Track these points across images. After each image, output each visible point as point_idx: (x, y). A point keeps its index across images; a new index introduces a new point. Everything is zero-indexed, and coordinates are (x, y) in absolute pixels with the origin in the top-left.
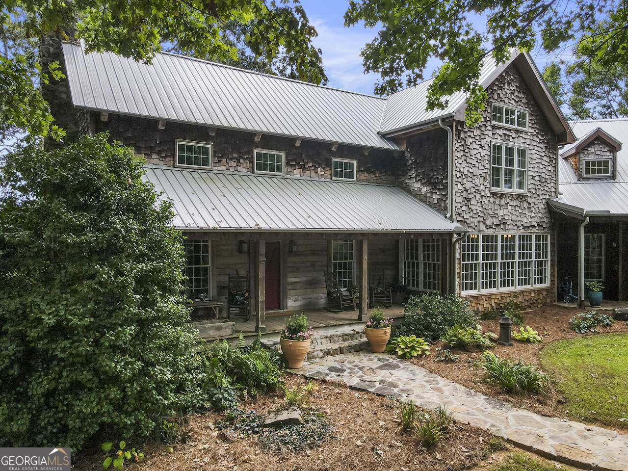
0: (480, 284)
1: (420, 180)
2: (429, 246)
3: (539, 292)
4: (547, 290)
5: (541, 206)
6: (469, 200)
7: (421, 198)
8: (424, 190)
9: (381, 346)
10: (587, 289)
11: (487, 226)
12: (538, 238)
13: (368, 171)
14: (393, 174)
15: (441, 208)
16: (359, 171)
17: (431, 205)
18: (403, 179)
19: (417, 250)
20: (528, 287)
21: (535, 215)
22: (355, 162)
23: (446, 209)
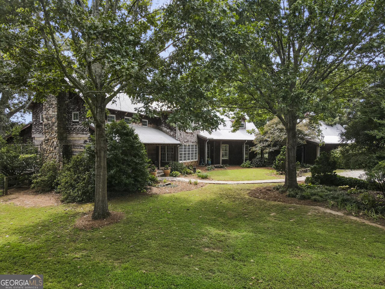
0: (183, 159)
1: (166, 127)
2: (169, 148)
3: (195, 162)
4: (197, 161)
5: (196, 136)
6: (181, 134)
7: (167, 133)
8: (168, 131)
9: (168, 174)
10: (207, 161)
11: (185, 142)
12: (195, 146)
13: (151, 124)
14: (156, 125)
15: (174, 137)
16: (148, 123)
17: (170, 135)
18: (160, 126)
19: (165, 149)
20: (193, 160)
21: (195, 139)
22: (147, 121)
23: (175, 137)
